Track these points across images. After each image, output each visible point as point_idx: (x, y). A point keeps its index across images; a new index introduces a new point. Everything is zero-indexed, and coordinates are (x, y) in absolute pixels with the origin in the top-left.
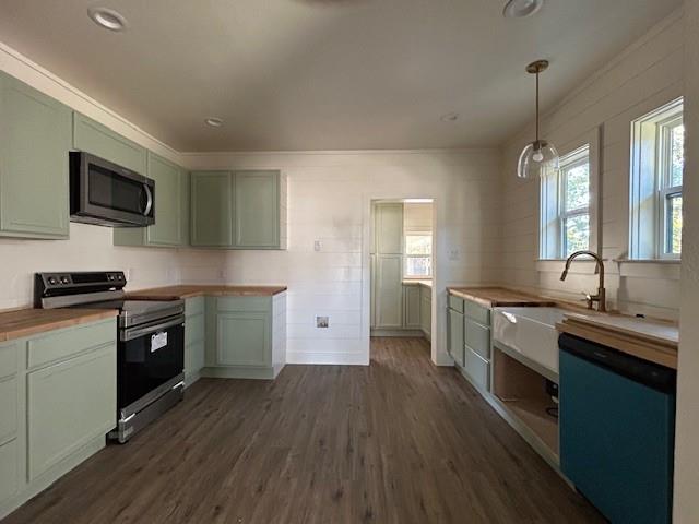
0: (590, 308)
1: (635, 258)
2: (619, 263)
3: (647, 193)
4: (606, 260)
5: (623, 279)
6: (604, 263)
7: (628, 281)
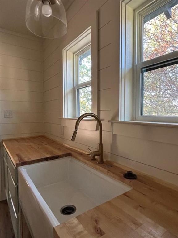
0: (94, 159)
1: (123, 120)
2: (112, 123)
3: (129, 66)
4: (103, 120)
5: (114, 136)
6: (102, 122)
7: (118, 138)
